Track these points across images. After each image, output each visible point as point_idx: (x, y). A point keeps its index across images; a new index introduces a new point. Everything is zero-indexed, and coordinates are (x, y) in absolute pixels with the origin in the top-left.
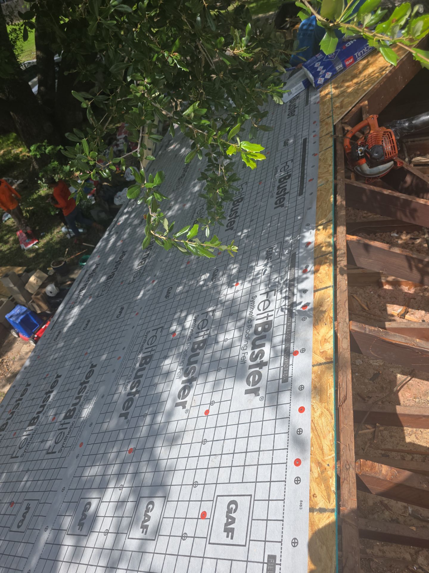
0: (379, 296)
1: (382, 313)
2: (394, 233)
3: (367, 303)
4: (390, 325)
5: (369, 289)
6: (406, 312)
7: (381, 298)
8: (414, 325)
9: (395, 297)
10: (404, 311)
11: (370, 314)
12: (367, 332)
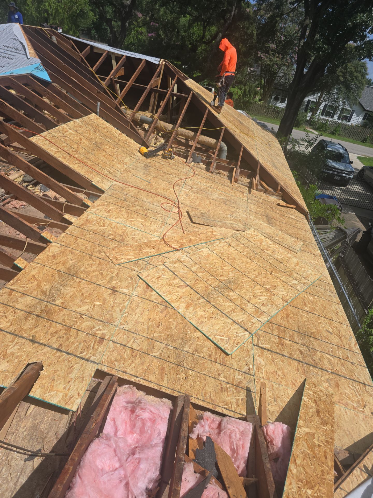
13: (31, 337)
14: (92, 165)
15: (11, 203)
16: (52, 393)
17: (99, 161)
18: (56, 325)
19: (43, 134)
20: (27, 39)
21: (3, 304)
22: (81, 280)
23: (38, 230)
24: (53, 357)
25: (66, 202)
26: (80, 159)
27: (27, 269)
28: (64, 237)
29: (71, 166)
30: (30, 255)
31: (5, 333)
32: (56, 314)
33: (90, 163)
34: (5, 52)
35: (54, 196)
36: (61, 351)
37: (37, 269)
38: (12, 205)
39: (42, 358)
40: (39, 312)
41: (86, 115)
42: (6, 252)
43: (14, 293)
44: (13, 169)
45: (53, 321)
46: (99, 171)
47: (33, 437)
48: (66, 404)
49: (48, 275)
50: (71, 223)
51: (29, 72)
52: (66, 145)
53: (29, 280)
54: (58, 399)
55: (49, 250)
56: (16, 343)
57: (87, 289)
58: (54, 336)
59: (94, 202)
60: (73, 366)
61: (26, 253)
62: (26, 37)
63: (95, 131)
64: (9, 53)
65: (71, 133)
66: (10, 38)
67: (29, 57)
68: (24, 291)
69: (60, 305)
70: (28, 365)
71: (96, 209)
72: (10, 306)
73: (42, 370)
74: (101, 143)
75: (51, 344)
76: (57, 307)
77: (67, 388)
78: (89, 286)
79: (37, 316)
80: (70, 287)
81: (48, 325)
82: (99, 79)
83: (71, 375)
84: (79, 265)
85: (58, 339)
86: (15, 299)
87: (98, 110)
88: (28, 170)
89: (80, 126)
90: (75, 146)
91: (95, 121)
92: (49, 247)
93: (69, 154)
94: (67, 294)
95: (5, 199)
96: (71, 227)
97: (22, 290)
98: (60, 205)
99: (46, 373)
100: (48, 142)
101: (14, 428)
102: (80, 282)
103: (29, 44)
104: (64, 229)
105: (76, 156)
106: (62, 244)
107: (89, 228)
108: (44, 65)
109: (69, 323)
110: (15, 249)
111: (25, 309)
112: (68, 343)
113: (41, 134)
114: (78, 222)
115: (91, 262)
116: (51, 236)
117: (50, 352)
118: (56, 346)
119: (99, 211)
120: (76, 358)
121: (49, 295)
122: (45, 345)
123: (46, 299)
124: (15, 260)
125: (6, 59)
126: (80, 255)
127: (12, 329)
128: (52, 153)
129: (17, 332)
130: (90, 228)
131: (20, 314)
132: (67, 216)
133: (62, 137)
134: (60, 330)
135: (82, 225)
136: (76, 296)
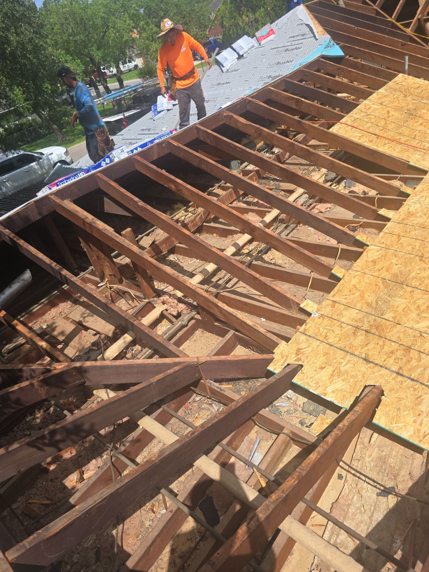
0: (52, 480)
1: (64, 493)
2: (28, 418)
3: (46, 497)
4: (74, 499)
5: (40, 483)
6: (82, 473)
7: (55, 480)
8: (92, 480)
9: (65, 470)
10: (79, 474)
11: (55, 504)
12: (28, 547)
13: (363, 356)
14: (406, 141)
15: (316, 207)
16: (399, 425)
17: (415, 133)
18: (390, 344)
19: (343, 120)
20: (313, 18)
21: (328, 317)
22: (413, 289)
23: (351, 233)
24: (393, 382)
25: (377, 194)
26: (390, 137)
27: (346, 278)
28: (382, 238)
29: (381, 149)
30: (345, 262)
31: (335, 348)
32: (388, 330)
33: (403, 139)
34: (292, 44)
35: (361, 191)
36: (402, 375)
37: (357, 278)
38: (318, 209)
39: (380, 380)
40: (368, 327)
41: (390, 81)
42: (322, 260)
43: (337, 305)
44: (314, 170)
45: (385, 338)
46: (417, 146)
47: (383, 471)
48: (420, 441)
49: (370, 284)
50: (388, 220)
51: (319, 55)
52: (370, 125)
53: (350, 291)
54: (409, 434)
55: (367, 255)
56: (349, 361)
57: (424, 301)
58: (390, 357)
59: (415, 188)
60: (420, 396)
61: (339, 261)
62: (311, 16)
63: (405, 96)
64: (296, 42)
65: (375, 109)
66: (295, 26)
67: (317, 38)
68: (347, 303)
69: (391, 320)
70: (366, 387)
71: (419, 197)
72: (335, 319)
73: (384, 395)
74: (415, 109)
75: (388, 366)
76: (388, 322)
77: (419, 422)
78: (425, 296)
79: (366, 331)
80: (400, 297)
81: (381, 343)
82: (402, 27)
83: (420, 407)
84: (407, 270)
85: (397, 361)
86: (339, 312)
87: (407, 67)
88: (331, 167)
89: (386, 96)
90: (382, 123)
91: (404, 83)
92: (367, 252)
93: (375, 135)
94: (398, 307)
95: (311, 205)
96: (389, 224)
97: (344, 301)
98: (371, 200)
99: (388, 400)
100: (350, 127)
101: (359, 455)
102: (413, 291)
103: (316, 22)
104: (380, 228)
105: (385, 135)
106: (382, 246)
107: (413, 222)
108: (334, 40)
109: (407, 342)
110: (327, 257)
111: (352, 323)
112: (409, 366)
113: (341, 121)
114: (397, 216)
115: (424, 265)
116: (367, 238)
117: (389, 375)
118: (395, 368)
119: (423, 199)
120: (424, 386)
121: (376, 308)
122: (381, 366)
123: (373, 313)
124: (332, 270)
125: (294, 51)
126: (406, 258)
127: (341, 344)
128: (355, 140)
129: (347, 349)
130: (415, 222)
131: (348, 329)
132: (383, 212)
133: (365, 117)
134: (397, 350)
135: (403, 219)
136: (409, 309)
